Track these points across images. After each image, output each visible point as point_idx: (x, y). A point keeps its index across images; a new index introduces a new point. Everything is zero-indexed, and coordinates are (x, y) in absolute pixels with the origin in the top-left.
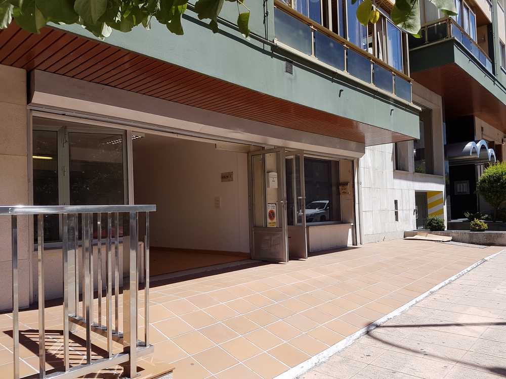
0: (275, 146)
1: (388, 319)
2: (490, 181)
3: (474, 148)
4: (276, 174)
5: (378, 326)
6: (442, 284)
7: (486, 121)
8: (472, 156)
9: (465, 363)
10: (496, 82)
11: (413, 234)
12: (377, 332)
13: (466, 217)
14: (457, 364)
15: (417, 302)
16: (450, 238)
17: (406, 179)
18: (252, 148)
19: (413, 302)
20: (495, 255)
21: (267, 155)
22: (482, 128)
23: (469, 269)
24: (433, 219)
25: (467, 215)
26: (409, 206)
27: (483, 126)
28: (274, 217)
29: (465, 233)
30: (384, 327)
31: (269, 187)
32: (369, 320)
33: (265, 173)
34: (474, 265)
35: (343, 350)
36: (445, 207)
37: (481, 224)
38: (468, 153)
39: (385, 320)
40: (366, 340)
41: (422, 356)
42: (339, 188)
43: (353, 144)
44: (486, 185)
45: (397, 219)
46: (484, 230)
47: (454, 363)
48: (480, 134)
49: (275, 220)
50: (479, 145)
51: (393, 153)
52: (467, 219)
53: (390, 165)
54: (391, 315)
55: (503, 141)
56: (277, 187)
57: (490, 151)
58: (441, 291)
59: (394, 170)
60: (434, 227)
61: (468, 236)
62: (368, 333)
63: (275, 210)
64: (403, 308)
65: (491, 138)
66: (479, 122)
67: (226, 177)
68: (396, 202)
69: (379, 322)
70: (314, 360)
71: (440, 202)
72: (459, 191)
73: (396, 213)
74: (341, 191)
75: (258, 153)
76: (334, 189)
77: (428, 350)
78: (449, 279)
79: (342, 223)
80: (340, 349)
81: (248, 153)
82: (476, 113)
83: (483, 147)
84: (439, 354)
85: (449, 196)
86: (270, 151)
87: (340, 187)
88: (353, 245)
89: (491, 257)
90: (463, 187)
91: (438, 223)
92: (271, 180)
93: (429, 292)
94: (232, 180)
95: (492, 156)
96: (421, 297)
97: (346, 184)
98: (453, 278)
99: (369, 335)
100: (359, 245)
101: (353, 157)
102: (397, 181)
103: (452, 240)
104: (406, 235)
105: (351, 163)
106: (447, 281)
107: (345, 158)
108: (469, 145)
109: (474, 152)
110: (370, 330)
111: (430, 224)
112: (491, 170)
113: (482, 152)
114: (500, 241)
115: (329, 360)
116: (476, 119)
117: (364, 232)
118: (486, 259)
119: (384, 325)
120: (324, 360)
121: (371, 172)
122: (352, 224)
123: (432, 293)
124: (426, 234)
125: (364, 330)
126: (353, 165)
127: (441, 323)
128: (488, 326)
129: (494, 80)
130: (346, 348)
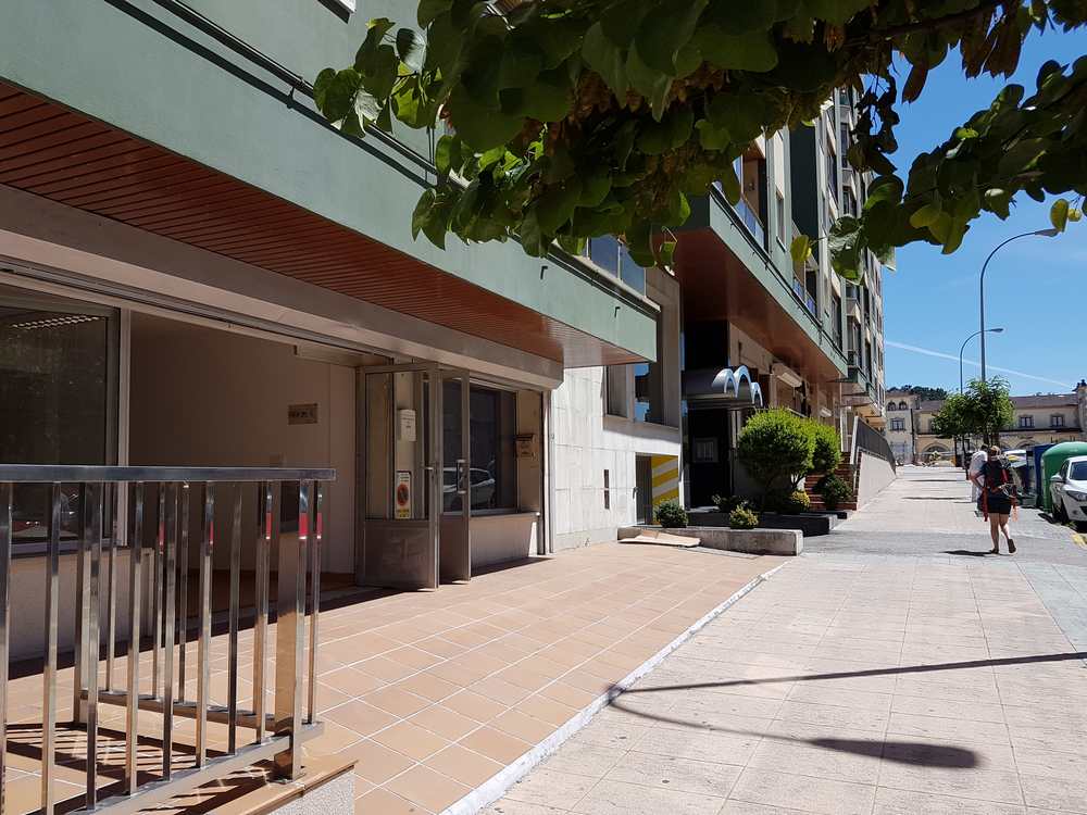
0: (413, 358)
1: (637, 679)
2: (756, 440)
3: (730, 380)
4: (413, 413)
5: (623, 691)
6: (706, 619)
7: (745, 331)
8: (726, 395)
9: (775, 737)
10: (769, 265)
11: (633, 533)
12: (624, 700)
13: (715, 505)
14: (765, 740)
15: (673, 650)
16: (697, 541)
17: (624, 432)
18: (366, 359)
19: (668, 649)
20: (774, 570)
21: (398, 375)
22: (740, 344)
23: (741, 593)
24: (668, 506)
25: (717, 499)
26: (625, 481)
27: (741, 341)
28: (407, 499)
29: (722, 532)
30: (632, 691)
31: (400, 438)
32: (609, 682)
33: (393, 409)
34: (747, 587)
35: (579, 732)
36: (681, 485)
37: (746, 515)
38: (720, 389)
39: (631, 681)
40: (609, 713)
41: (708, 732)
42: (514, 444)
43: (545, 364)
44: (750, 447)
45: (607, 506)
46: (752, 527)
47: (759, 738)
48: (737, 355)
49: (408, 505)
50: (737, 375)
51: (603, 383)
52: (716, 508)
53: (598, 404)
54: (639, 672)
55: (770, 367)
56: (414, 439)
57: (754, 387)
58: (705, 630)
59: (604, 415)
60: (670, 521)
61: (726, 536)
62: (610, 702)
63: (408, 485)
64: (654, 660)
65: (752, 362)
66: (736, 334)
67: (301, 414)
68: (606, 472)
69: (624, 683)
70: (538, 750)
71: (673, 475)
72: (699, 456)
73: (607, 494)
74: (520, 451)
75: (381, 369)
76: (505, 445)
77: (713, 722)
78: (714, 610)
79: (520, 511)
80: (573, 731)
81: (357, 368)
82: (731, 316)
83: (743, 380)
84: (732, 727)
85: (687, 466)
86: (404, 367)
87: (518, 443)
88: (538, 554)
89: (770, 573)
90: (708, 450)
91: (675, 513)
92: (404, 423)
93: (687, 632)
94: (316, 422)
95: (757, 396)
96: (677, 642)
97: (529, 437)
98: (719, 609)
99: (614, 706)
100: (548, 555)
101: (543, 388)
102: (609, 435)
103: (700, 545)
104: (622, 535)
105: (539, 397)
106: (712, 614)
107: (529, 387)
108: (723, 375)
109: (731, 388)
110: (613, 698)
111: (661, 515)
112: (758, 421)
113: (743, 388)
114: (779, 546)
115: (560, 750)
116: (732, 328)
117: (557, 530)
118: (763, 576)
119: (632, 688)
120: (552, 750)
121: (570, 416)
122: (538, 514)
123: (692, 633)
124: (655, 533)
125: (604, 698)
126: (541, 400)
127: (721, 681)
128: (793, 682)
129: (767, 260)
130: (583, 728)
